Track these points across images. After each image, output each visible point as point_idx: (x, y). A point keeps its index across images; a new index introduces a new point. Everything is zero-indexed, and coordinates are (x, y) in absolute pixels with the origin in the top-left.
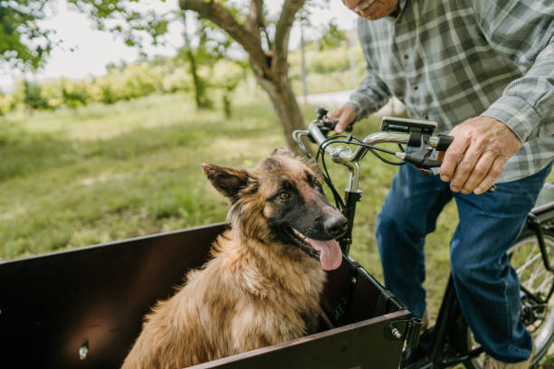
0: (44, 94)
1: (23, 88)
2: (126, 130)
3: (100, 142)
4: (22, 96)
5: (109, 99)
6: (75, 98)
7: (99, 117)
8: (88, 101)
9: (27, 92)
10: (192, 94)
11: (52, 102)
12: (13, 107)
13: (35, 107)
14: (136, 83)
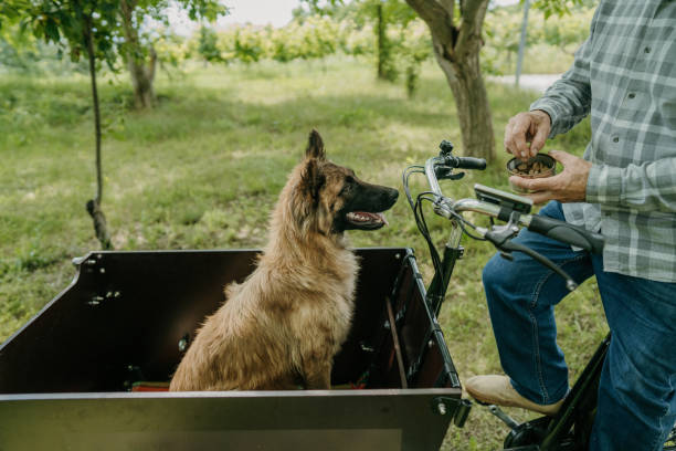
0: (219, 44)
1: (200, 36)
2: (292, 96)
3: (262, 108)
4: (197, 45)
5: (282, 57)
6: (247, 52)
7: (268, 76)
8: (260, 57)
9: (203, 41)
10: (375, 59)
11: (224, 55)
12: (187, 56)
13: (209, 59)
14: (314, 40)
